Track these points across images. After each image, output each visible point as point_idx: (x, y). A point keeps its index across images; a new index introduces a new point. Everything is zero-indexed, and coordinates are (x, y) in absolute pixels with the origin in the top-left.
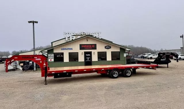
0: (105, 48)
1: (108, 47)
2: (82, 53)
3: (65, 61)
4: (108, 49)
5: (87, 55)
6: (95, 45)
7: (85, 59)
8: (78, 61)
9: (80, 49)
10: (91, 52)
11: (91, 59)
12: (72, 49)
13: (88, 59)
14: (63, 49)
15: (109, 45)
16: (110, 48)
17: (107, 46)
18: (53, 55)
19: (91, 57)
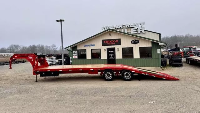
0: (132, 43)
1: (135, 42)
2: (105, 49)
3: (87, 58)
4: (135, 44)
5: (110, 52)
6: (119, 40)
7: (108, 56)
8: (100, 58)
9: (103, 45)
10: (115, 48)
11: (114, 56)
12: (94, 45)
13: (111, 56)
14: (86, 46)
15: (136, 39)
16: (138, 42)
17: (133, 41)
18: (77, 52)
19: (114, 53)
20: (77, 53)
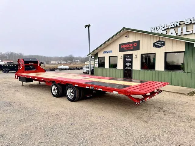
0: (154, 46)
2: (122, 56)
3: (106, 68)
4: (159, 47)
5: (127, 60)
6: (138, 42)
7: (125, 66)
9: (120, 51)
10: (132, 54)
11: (131, 66)
13: (128, 65)
14: (105, 52)
15: (161, 40)
17: (156, 42)
19: (131, 62)
20: (98, 60)
